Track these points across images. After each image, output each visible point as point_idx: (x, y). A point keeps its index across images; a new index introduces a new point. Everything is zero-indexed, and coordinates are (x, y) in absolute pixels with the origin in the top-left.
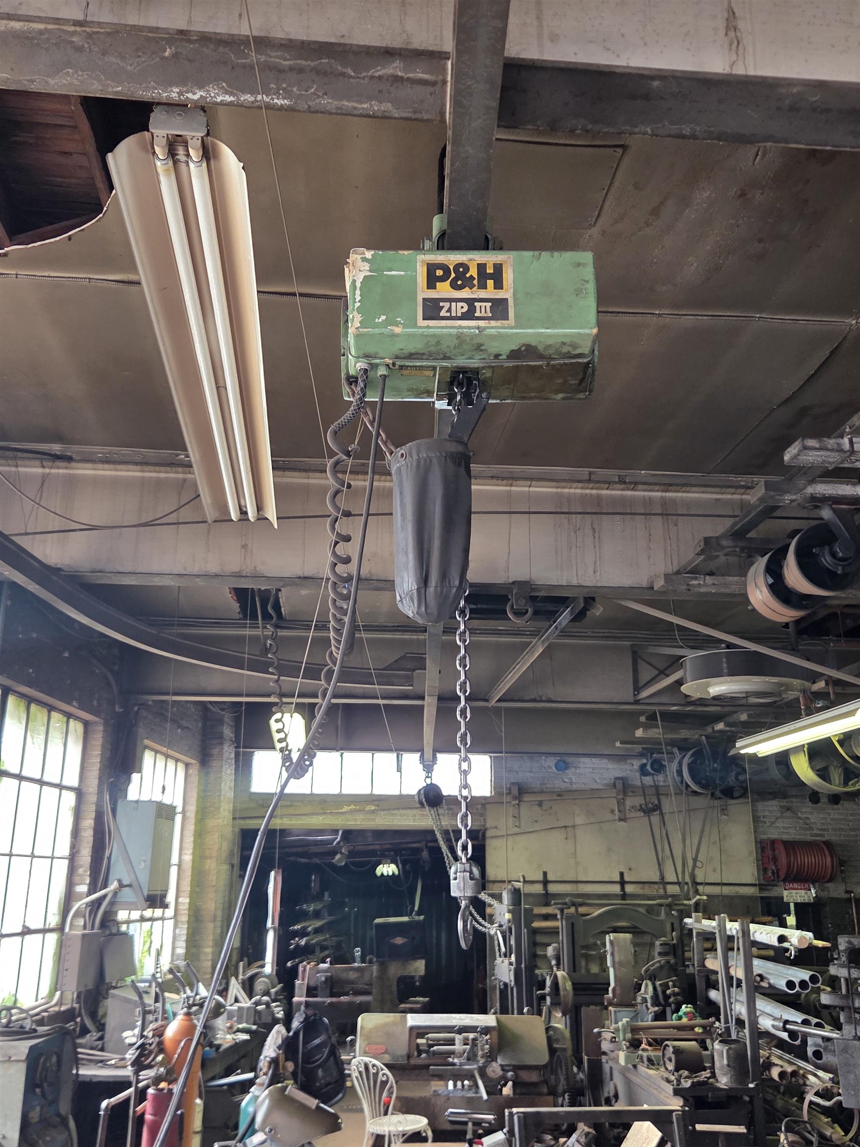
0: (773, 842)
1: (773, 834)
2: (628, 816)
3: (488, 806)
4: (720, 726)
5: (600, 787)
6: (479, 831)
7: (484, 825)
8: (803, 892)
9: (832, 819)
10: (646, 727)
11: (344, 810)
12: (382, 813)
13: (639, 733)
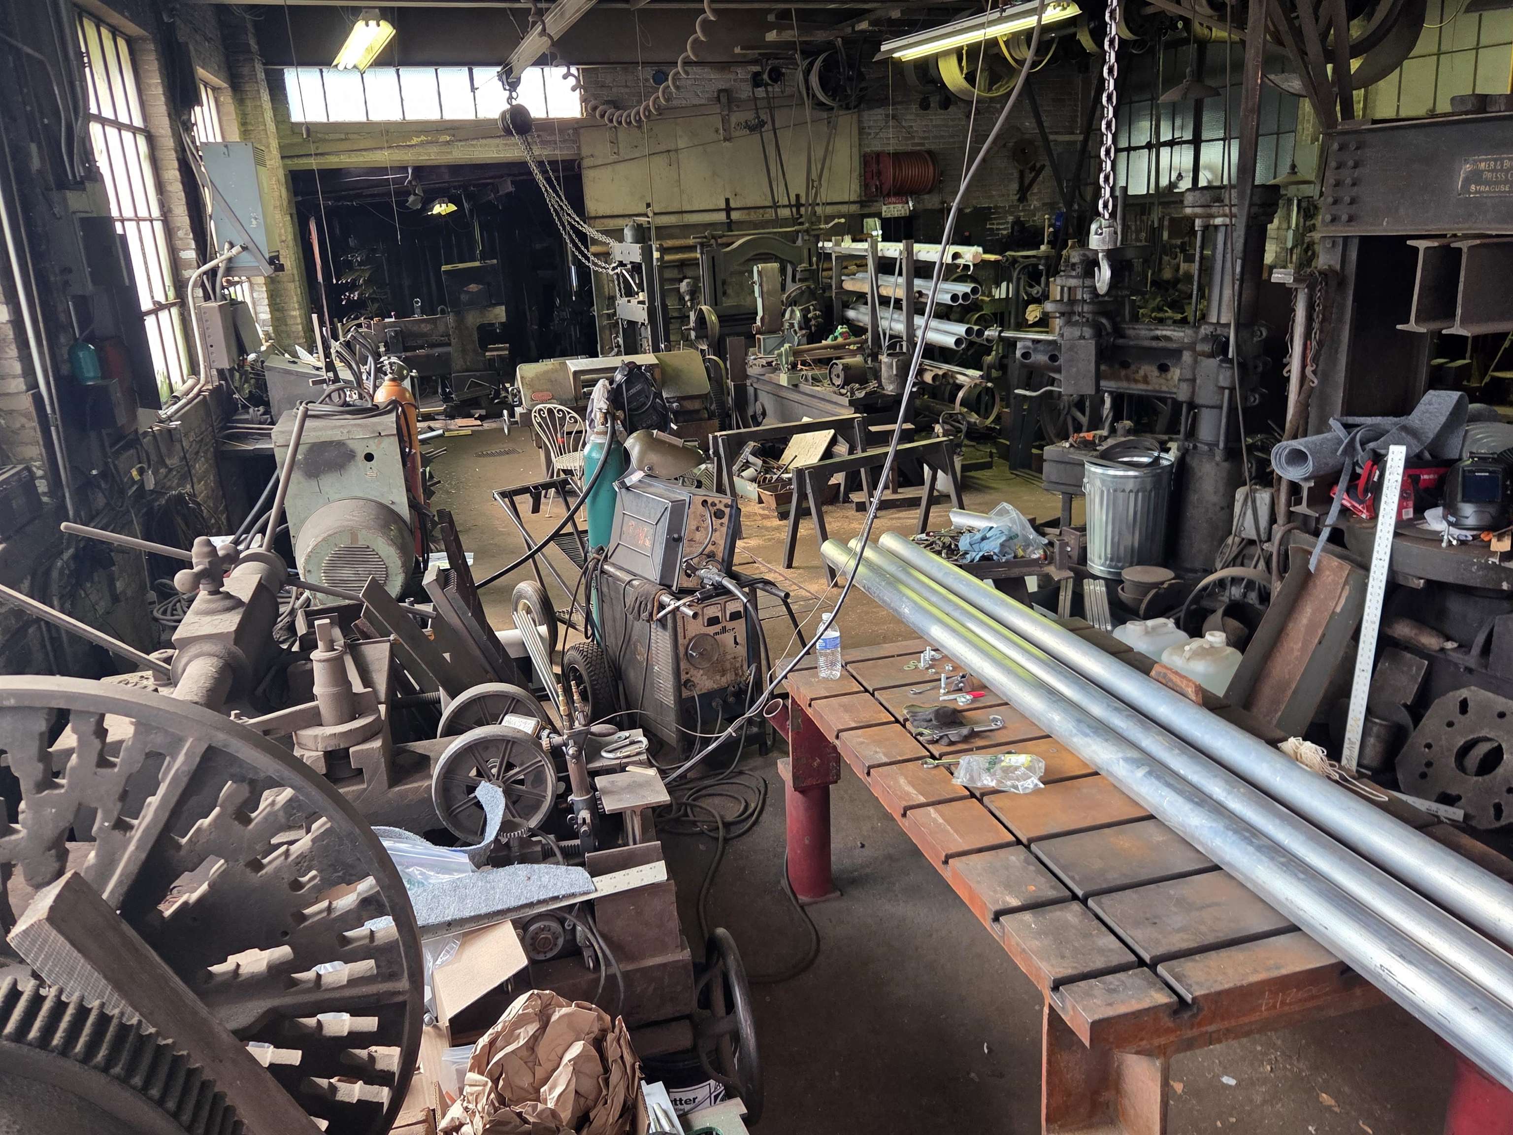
0: (878, 155)
1: (876, 146)
2: (734, 134)
3: (582, 131)
4: (864, 25)
5: (703, 102)
6: (574, 161)
7: (579, 154)
8: (900, 206)
9: (935, 126)
10: (781, 29)
11: (413, 143)
12: (460, 144)
13: (771, 36)
